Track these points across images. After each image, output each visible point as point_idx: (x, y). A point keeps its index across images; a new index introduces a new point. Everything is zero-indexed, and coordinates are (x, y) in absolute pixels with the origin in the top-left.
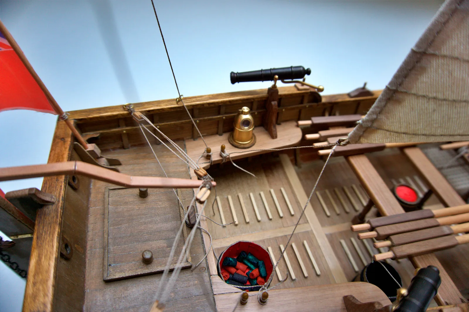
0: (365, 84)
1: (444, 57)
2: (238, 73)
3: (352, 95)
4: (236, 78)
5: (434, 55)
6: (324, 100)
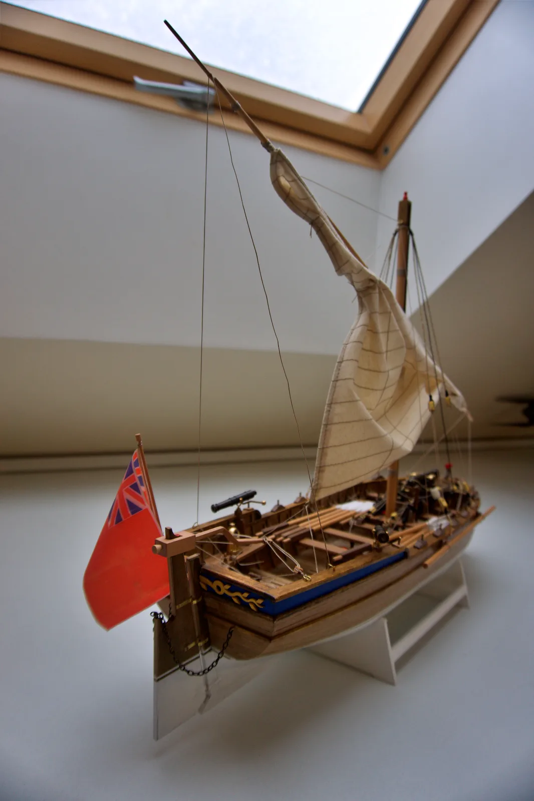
0: (278, 501)
1: (331, 447)
2: (216, 505)
3: (275, 510)
4: (216, 508)
5: (327, 447)
6: (263, 517)
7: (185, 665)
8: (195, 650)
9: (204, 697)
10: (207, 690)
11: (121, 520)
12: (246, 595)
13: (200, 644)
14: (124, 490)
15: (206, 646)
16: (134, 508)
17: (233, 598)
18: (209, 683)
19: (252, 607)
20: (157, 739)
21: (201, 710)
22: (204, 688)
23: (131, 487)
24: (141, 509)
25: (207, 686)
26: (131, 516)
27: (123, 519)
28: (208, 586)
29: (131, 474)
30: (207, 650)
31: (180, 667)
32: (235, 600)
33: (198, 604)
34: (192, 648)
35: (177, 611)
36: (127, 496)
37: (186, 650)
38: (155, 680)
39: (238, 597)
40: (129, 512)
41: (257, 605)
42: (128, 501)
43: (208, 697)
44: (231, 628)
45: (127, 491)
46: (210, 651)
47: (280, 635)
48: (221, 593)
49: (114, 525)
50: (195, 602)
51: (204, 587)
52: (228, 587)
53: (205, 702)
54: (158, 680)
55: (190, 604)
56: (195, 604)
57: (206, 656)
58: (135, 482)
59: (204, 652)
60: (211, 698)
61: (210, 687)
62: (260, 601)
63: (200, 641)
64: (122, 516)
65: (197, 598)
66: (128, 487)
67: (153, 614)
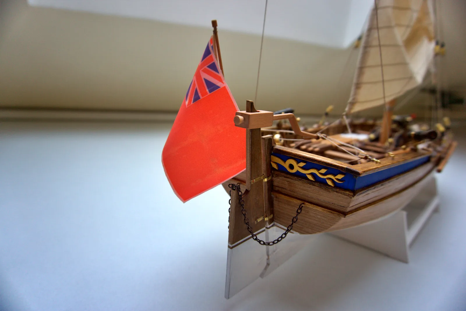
7: (255, 235)
8: (262, 224)
9: (265, 264)
10: (268, 259)
11: (199, 98)
12: (323, 171)
13: (266, 219)
14: (201, 71)
15: (271, 221)
16: (212, 87)
17: (307, 175)
18: (270, 253)
19: (329, 183)
20: (229, 298)
21: (262, 275)
22: (266, 257)
23: (208, 67)
24: (218, 87)
25: (268, 255)
26: (209, 94)
27: (201, 97)
28: (278, 165)
29: (209, 55)
30: (271, 225)
31: (253, 237)
32: (310, 177)
33: (268, 182)
34: (261, 221)
35: (252, 186)
36: (205, 76)
37: (256, 223)
38: (229, 247)
39: (313, 174)
40: (207, 90)
41: (335, 180)
42: (206, 80)
43: (268, 264)
44: (301, 205)
45: (205, 71)
46: (272, 226)
47: (351, 212)
48: (294, 171)
49: (192, 103)
50: (266, 180)
51: (275, 166)
52: (302, 164)
53: (266, 269)
54: (232, 248)
55: (262, 181)
56: (266, 182)
57: (269, 230)
58: (213, 62)
59: (268, 226)
60: (270, 266)
61: (270, 257)
62: (340, 177)
63: (266, 217)
64: (200, 95)
65: (268, 177)
66: (206, 67)
67: (231, 186)
